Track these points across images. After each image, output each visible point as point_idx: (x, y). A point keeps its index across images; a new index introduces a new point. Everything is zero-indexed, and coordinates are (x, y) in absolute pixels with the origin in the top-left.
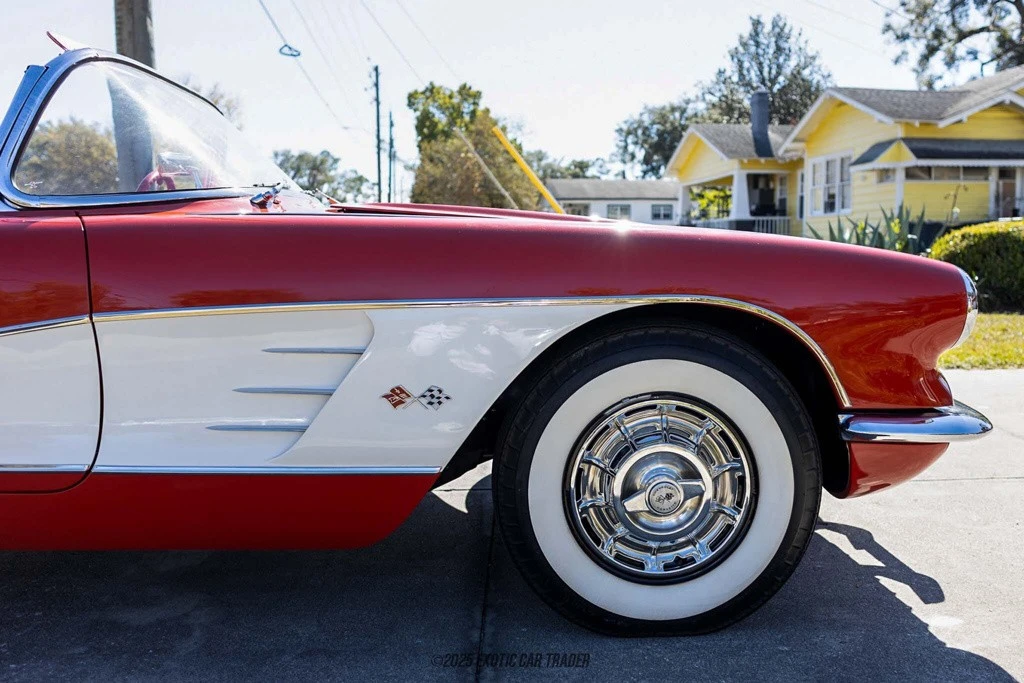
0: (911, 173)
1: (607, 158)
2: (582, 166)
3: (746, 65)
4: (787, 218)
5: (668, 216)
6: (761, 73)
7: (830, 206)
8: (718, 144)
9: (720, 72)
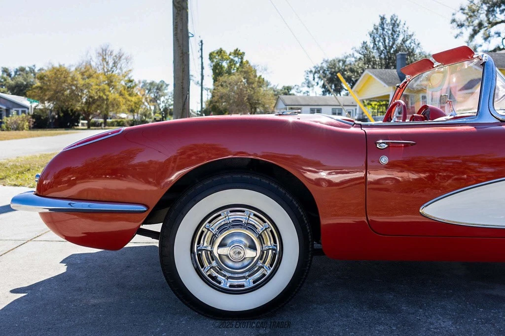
1: (300, 86)
2: (289, 89)
3: (377, 39)
5: (340, 114)
6: (385, 43)
8: (381, 79)
9: (364, 43)
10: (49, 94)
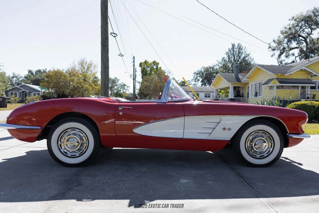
0: (278, 87)
1: (191, 81)
2: (184, 82)
3: (230, 56)
4: (243, 98)
5: (209, 97)
6: (234, 58)
7: (256, 95)
8: (225, 78)
9: (223, 58)
10: (52, 85)
